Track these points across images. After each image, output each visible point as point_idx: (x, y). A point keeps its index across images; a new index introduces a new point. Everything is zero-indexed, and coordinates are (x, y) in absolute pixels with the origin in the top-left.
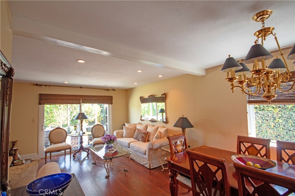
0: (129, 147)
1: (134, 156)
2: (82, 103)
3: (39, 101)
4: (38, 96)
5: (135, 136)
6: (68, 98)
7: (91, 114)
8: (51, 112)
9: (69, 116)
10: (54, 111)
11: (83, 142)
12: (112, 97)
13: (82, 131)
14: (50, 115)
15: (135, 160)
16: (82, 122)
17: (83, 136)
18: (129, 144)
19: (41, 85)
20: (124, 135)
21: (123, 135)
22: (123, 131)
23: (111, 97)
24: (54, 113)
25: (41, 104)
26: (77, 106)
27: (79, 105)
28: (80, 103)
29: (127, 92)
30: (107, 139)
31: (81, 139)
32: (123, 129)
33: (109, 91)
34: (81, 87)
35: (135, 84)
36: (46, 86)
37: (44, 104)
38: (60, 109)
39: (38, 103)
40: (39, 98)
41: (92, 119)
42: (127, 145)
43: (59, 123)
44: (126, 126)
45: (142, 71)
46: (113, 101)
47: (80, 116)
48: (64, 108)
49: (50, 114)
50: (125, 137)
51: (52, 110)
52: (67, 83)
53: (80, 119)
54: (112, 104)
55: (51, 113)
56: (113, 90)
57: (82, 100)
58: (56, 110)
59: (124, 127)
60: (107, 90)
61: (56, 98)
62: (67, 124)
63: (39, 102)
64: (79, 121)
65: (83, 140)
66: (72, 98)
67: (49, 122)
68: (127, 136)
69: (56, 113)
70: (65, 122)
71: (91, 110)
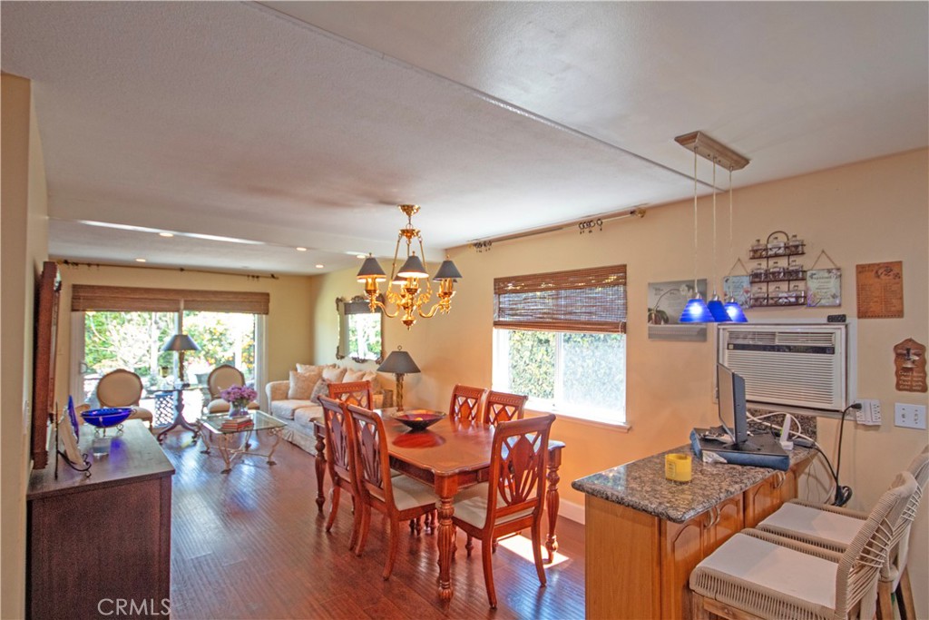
0: (293, 419)
1: (302, 437)
2: (185, 309)
3: (73, 302)
4: (71, 290)
5: (312, 396)
6: (146, 296)
7: (223, 338)
8: (99, 328)
9: (155, 342)
10: (110, 327)
11: (183, 406)
12: (268, 295)
13: (182, 380)
14: (96, 339)
15: (303, 448)
16: (181, 359)
17: (184, 392)
18: (294, 411)
19: (77, 264)
20: (290, 392)
21: (287, 394)
22: (289, 384)
23: (266, 297)
24: (108, 333)
25: (78, 310)
26: (172, 316)
27: (176, 314)
28: (177, 310)
29: (311, 284)
30: (232, 395)
31: (180, 400)
32: (288, 379)
33: (260, 279)
34: (182, 270)
35: (318, 266)
36: (89, 265)
37: (84, 310)
38: (129, 321)
39: (70, 309)
40: (71, 295)
41: (224, 353)
42: (288, 414)
43: (124, 361)
44: (299, 371)
45: (307, 248)
46: (272, 305)
47: (178, 343)
48: (139, 318)
49: (97, 334)
50: (293, 398)
51: (103, 324)
52: (143, 261)
53: (177, 350)
54: (267, 313)
55: (100, 332)
56: (273, 276)
57: (185, 301)
58: (115, 321)
59: (291, 374)
60: (253, 276)
61: (117, 295)
62: (150, 368)
63: (72, 306)
64: (176, 355)
65: (183, 402)
66: (159, 296)
67: (95, 359)
68: (298, 396)
69: (114, 333)
70: (144, 359)
71: (225, 327)
